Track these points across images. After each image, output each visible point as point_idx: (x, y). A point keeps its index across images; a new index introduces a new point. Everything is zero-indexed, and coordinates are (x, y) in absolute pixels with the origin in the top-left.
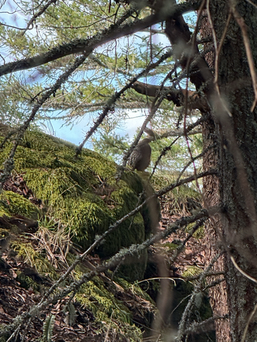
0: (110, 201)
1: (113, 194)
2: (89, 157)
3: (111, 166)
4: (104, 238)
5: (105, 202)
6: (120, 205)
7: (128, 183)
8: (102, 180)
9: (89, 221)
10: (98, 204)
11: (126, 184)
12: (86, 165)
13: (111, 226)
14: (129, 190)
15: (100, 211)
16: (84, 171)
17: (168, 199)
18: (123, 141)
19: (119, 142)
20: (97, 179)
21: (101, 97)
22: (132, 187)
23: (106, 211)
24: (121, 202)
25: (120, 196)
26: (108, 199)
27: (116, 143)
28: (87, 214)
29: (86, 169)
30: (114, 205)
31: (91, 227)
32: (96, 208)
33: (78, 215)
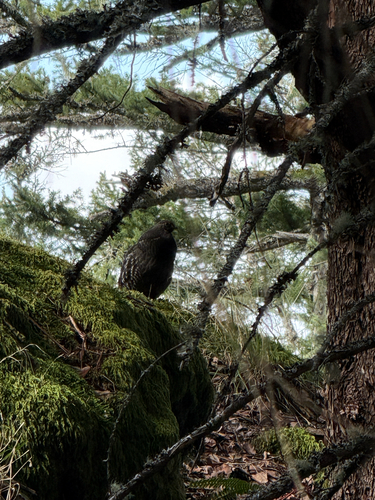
0: (101, 380)
1: (107, 362)
2: (49, 273)
3: (100, 295)
4: (131, 489)
5: (90, 382)
6: (126, 390)
7: (140, 336)
8: (80, 327)
9: (53, 428)
10: (72, 388)
11: (137, 338)
12: (42, 291)
13: (149, 461)
14: (145, 354)
15: (78, 404)
16: (38, 305)
17: (220, 368)
18: (69, 206)
19: (60, 209)
20: (68, 327)
21: (17, 100)
22: (151, 346)
23: (92, 404)
24: (126, 381)
25: (124, 367)
26: (95, 375)
27: (52, 209)
28: (48, 411)
29: (41, 301)
30: (111, 389)
31: (57, 443)
32: (69, 397)
33: (26, 414)
